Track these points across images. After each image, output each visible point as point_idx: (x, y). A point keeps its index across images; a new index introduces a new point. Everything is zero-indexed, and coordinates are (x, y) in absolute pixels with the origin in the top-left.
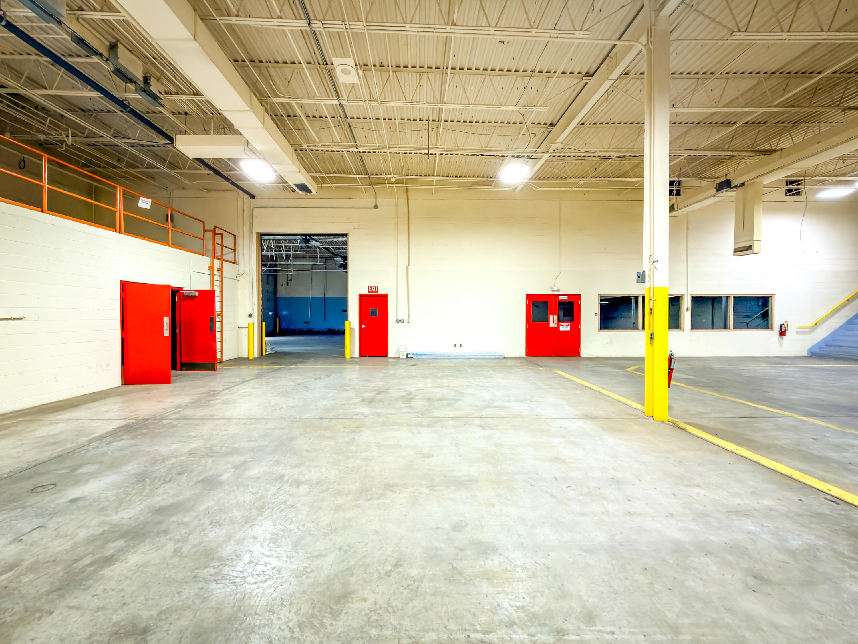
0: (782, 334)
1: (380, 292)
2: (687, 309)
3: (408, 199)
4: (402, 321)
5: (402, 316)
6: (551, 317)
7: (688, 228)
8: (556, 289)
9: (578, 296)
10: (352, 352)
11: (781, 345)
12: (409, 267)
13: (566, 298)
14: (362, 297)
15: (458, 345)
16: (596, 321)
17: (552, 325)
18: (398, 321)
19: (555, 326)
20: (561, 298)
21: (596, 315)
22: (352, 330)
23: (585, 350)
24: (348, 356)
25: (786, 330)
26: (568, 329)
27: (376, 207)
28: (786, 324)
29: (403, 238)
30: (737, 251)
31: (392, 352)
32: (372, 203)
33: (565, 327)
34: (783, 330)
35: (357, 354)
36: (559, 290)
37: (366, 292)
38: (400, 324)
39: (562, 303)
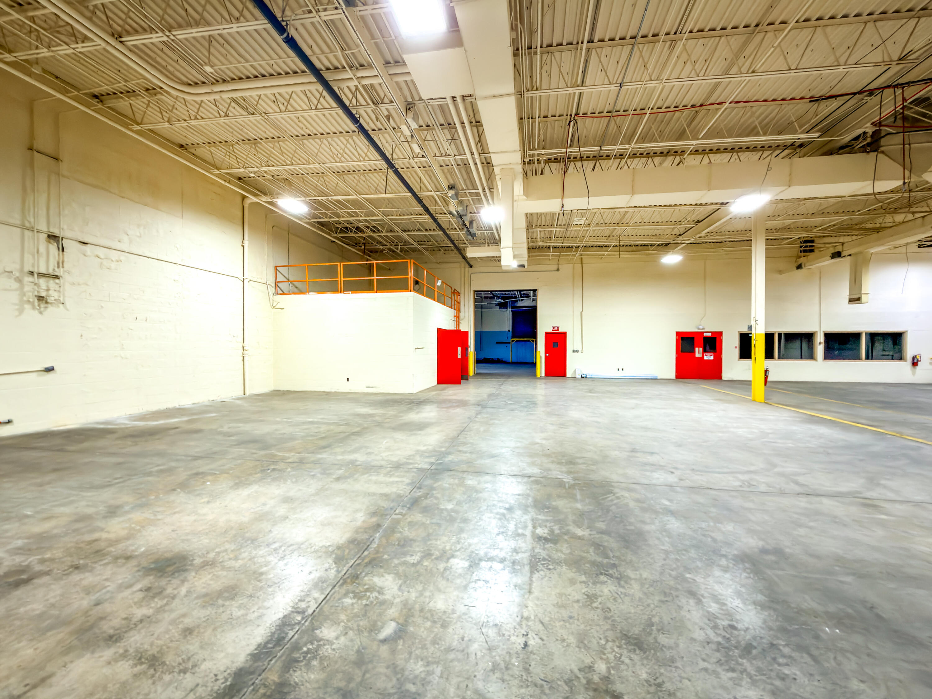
0: (915, 363)
1: (560, 331)
2: (820, 343)
3: (582, 263)
4: (577, 351)
5: (578, 347)
6: (697, 349)
7: (820, 278)
8: (701, 327)
9: (721, 333)
10: (541, 373)
11: (914, 374)
12: (583, 313)
13: (710, 334)
14: (546, 333)
15: (620, 369)
16: (737, 352)
17: (697, 355)
18: (574, 351)
19: (700, 356)
20: (705, 334)
21: (736, 347)
22: (541, 357)
23: (726, 375)
24: (538, 375)
25: (918, 361)
26: (712, 358)
27: (558, 270)
28: (918, 357)
29: (578, 292)
30: (851, 301)
31: (569, 374)
32: (555, 267)
33: (709, 357)
34: (915, 361)
35: (543, 375)
36: (703, 329)
37: (550, 330)
38: (576, 353)
39: (706, 338)
